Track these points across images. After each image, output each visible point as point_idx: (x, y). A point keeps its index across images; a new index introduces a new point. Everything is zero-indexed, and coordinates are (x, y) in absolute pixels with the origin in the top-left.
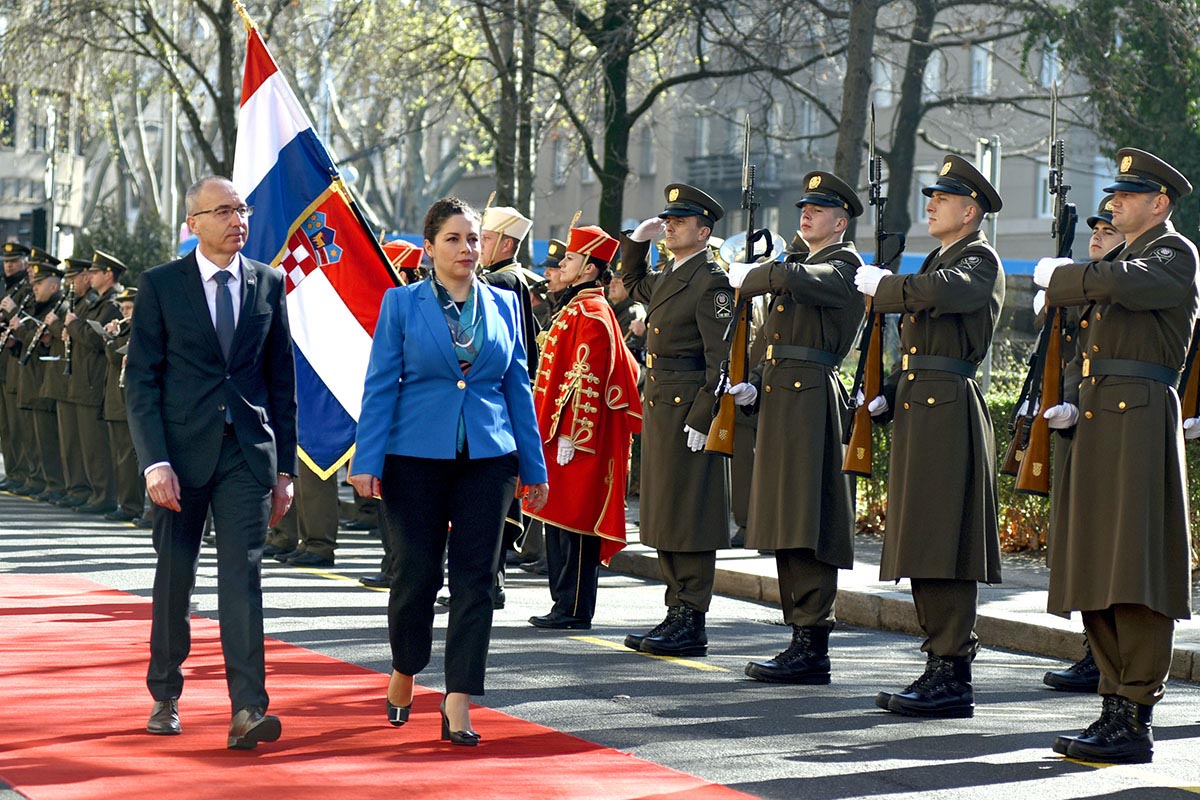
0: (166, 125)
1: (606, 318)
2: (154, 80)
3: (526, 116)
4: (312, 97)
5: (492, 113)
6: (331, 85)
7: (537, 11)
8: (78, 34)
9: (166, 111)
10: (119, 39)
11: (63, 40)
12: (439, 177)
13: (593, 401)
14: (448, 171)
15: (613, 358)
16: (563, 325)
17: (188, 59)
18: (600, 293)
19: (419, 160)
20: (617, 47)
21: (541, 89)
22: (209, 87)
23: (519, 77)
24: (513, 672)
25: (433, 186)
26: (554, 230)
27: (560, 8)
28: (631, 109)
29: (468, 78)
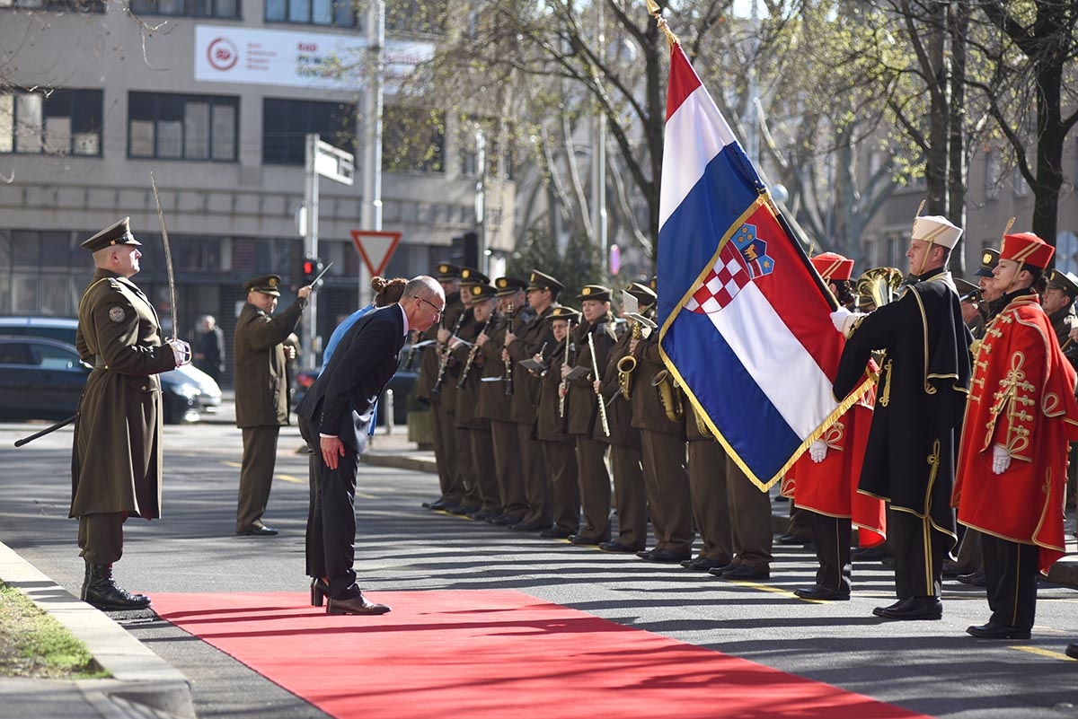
0: (595, 147)
1: (1041, 325)
2: (583, 102)
3: (957, 128)
4: (740, 116)
5: (921, 124)
6: (758, 104)
7: (968, 20)
8: (506, 57)
9: (595, 134)
10: (546, 62)
11: (491, 64)
12: (869, 194)
13: (1028, 409)
14: (878, 188)
15: (1049, 365)
16: (997, 333)
17: (615, 81)
18: (1034, 300)
19: (849, 177)
20: (1050, 54)
21: (971, 100)
22: (636, 106)
23: (949, 90)
24: (951, 681)
25: (863, 203)
27: (991, 17)
28: (1064, 117)
29: (897, 91)
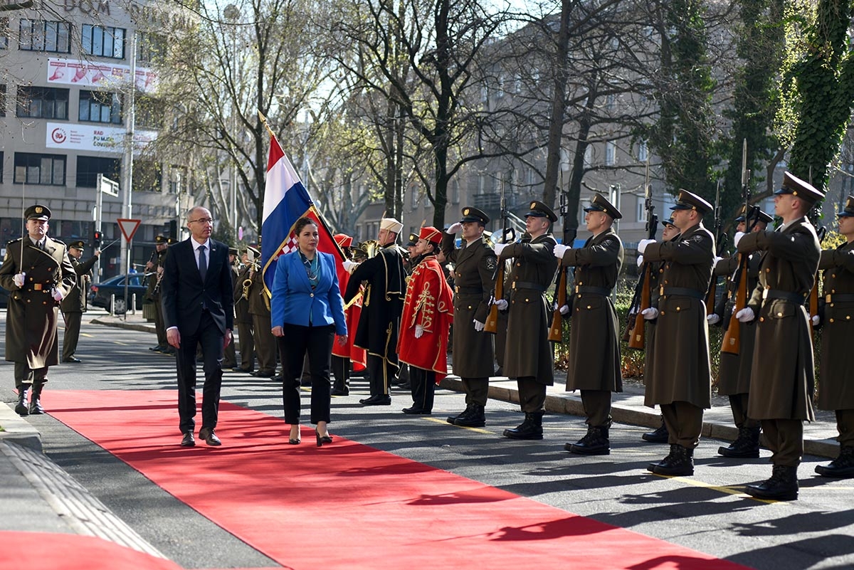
0: (232, 181)
1: (438, 270)
2: (226, 160)
3: (399, 176)
4: (299, 168)
5: (383, 174)
6: (308, 163)
7: (404, 127)
8: (191, 139)
9: (231, 175)
10: (209, 142)
11: (184, 142)
12: (359, 205)
13: (432, 308)
14: (363, 202)
15: (441, 288)
16: (418, 273)
17: (242, 151)
18: (435, 258)
19: (350, 196)
20: (441, 143)
21: (406, 163)
22: (251, 163)
23: (396, 158)
24: (395, 434)
25: (356, 209)
26: (412, 229)
27: (415, 126)
28: (448, 172)
29: (372, 158)
